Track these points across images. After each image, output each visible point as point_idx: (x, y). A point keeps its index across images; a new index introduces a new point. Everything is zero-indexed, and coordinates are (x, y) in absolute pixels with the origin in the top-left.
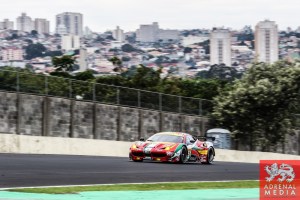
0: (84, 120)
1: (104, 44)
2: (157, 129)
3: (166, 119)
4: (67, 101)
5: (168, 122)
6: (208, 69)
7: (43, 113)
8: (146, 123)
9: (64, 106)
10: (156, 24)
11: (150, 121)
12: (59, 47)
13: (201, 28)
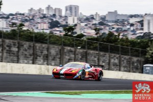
0: (81, 59)
1: (90, 21)
2: (118, 64)
3: (123, 59)
4: (73, 49)
5: (123, 61)
6: (142, 35)
7: (61, 55)
8: (112, 61)
9: (71, 51)
10: (116, 11)
11: (115, 60)
12: (67, 23)
13: (139, 14)
